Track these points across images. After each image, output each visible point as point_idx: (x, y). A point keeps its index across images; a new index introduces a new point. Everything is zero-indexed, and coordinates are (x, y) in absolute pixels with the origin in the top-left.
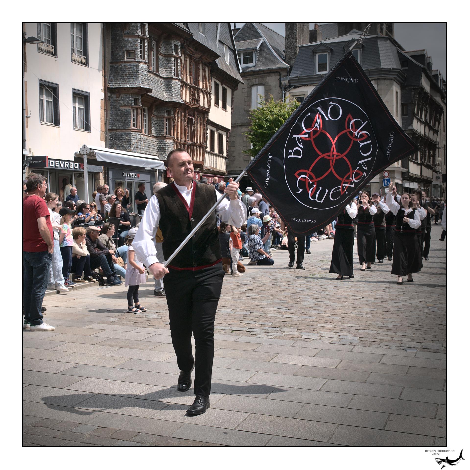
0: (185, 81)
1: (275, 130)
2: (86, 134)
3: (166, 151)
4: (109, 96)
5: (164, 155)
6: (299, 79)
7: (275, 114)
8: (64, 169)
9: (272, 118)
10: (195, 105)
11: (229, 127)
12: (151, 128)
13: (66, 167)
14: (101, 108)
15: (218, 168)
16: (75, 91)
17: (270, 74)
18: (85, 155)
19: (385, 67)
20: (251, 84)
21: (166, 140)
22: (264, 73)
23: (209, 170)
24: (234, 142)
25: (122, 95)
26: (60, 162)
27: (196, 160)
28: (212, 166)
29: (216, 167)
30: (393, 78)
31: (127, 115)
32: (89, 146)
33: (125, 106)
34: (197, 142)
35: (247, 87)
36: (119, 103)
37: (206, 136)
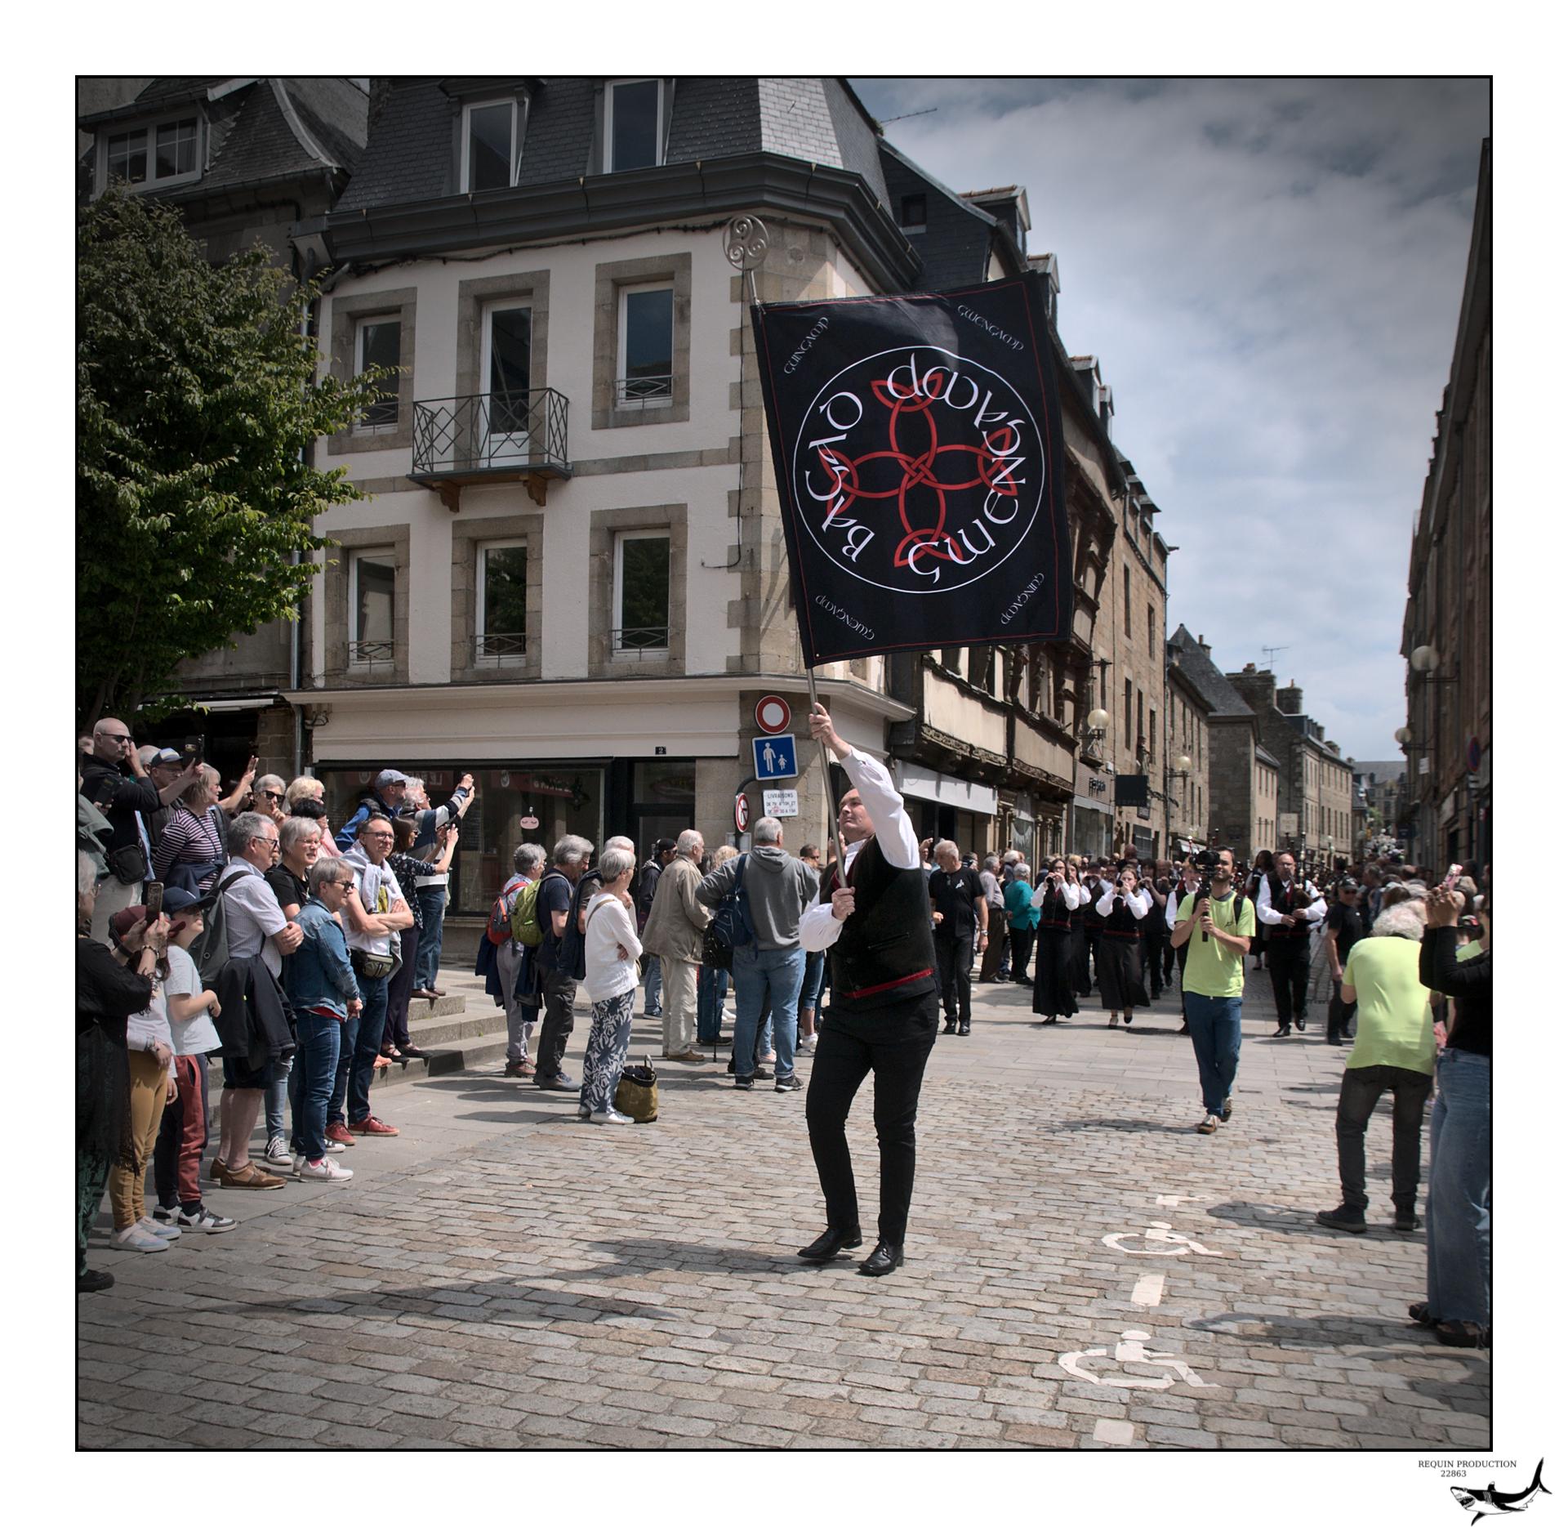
6: (369, 225)
17: (258, 213)
22: (234, 212)
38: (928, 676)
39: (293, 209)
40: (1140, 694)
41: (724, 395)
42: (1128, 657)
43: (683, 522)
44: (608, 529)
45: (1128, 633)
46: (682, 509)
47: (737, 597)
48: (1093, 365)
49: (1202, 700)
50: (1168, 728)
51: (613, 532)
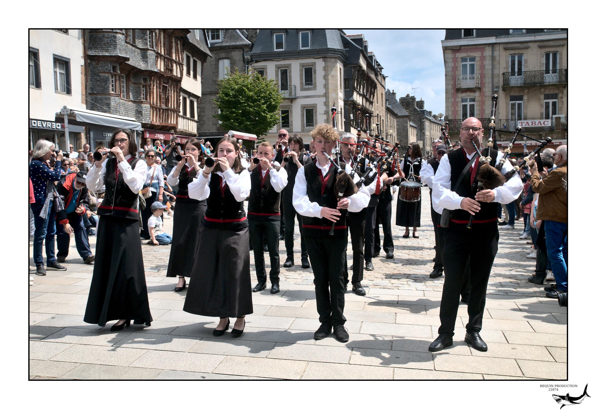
0: (159, 52)
1: (240, 98)
2: (67, 97)
3: (143, 114)
4: (89, 63)
5: (141, 118)
6: (259, 55)
7: (240, 84)
8: (46, 128)
9: (236, 87)
10: (169, 74)
11: (200, 94)
12: (129, 94)
13: (48, 127)
14: (81, 73)
15: (190, 130)
16: (56, 57)
17: (235, 49)
18: (65, 115)
19: (331, 47)
20: (218, 58)
21: (142, 105)
22: (230, 49)
23: (182, 132)
24: (204, 108)
25: (101, 62)
26: (43, 122)
27: (171, 123)
28: (185, 129)
29: (188, 129)
30: (337, 57)
31: (106, 81)
32: (69, 107)
33: (104, 72)
34: (171, 107)
35: (215, 61)
36: (99, 70)
37: (179, 102)
38: (351, 127)
39: (242, 49)
40: (380, 116)
41: (322, 86)
42: (378, 109)
43: (316, 106)
44: (303, 107)
45: (377, 103)
46: (316, 104)
47: (326, 119)
48: (373, 55)
49: (394, 113)
50: (387, 122)
51: (304, 108)
